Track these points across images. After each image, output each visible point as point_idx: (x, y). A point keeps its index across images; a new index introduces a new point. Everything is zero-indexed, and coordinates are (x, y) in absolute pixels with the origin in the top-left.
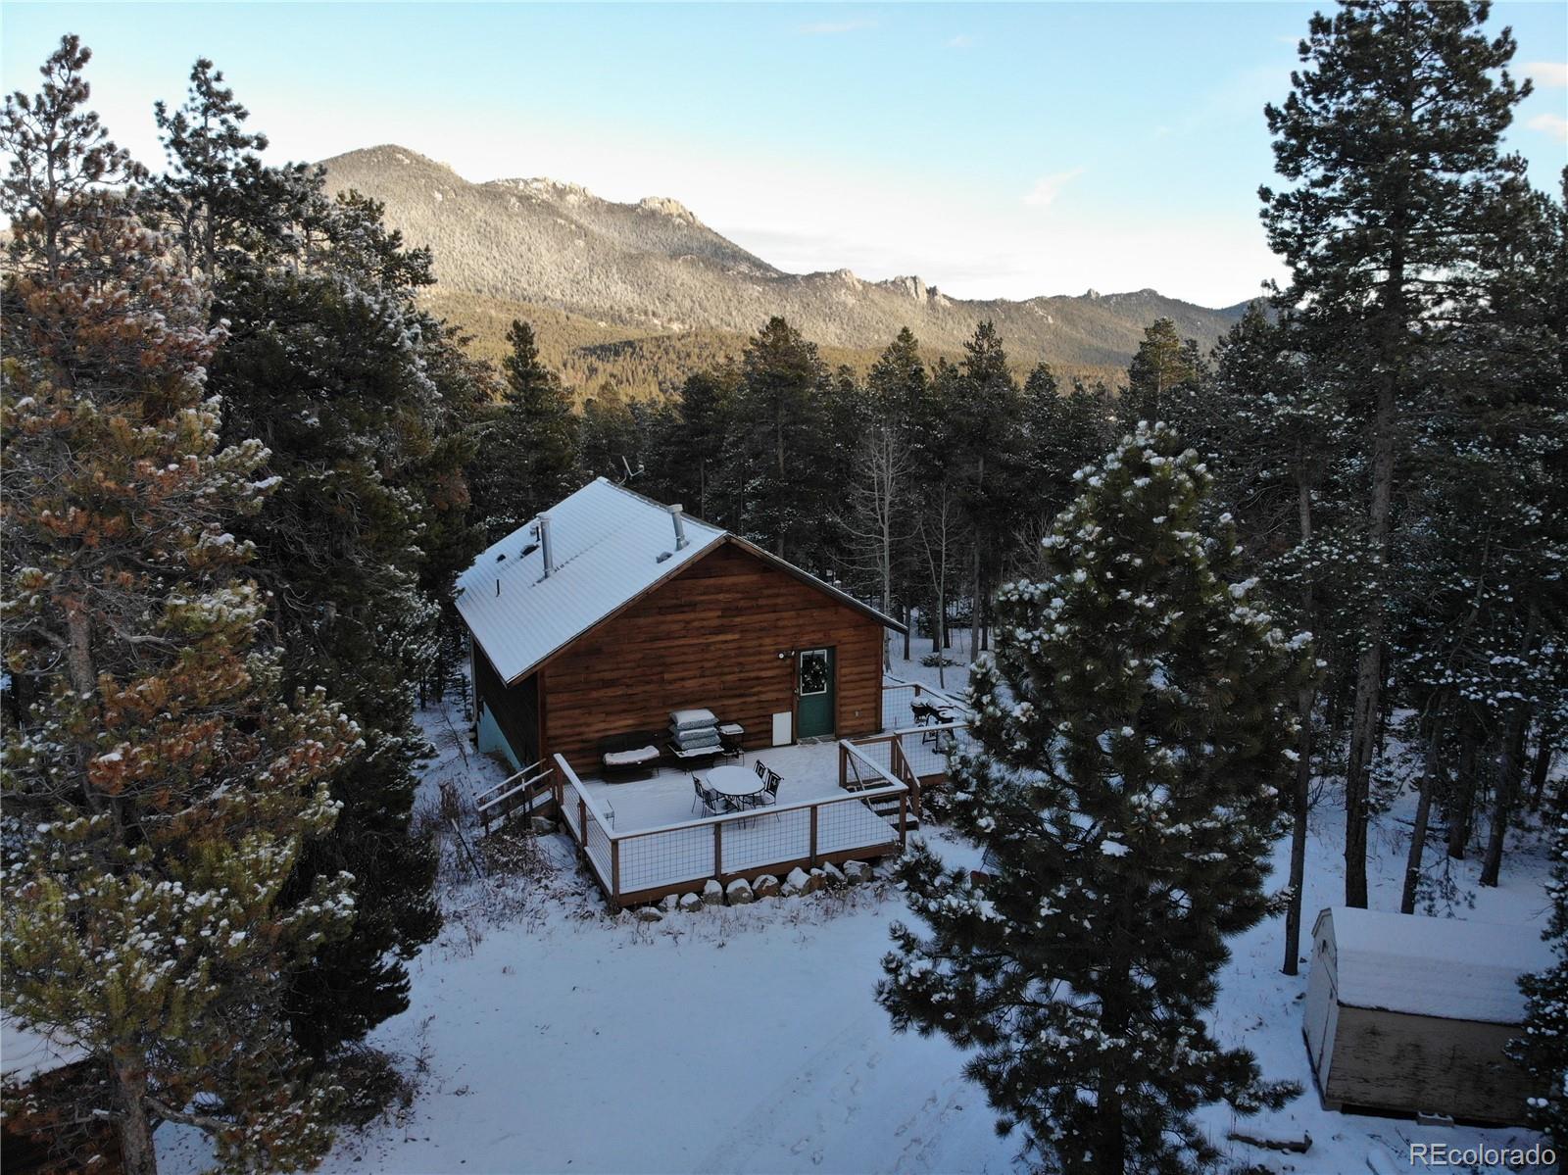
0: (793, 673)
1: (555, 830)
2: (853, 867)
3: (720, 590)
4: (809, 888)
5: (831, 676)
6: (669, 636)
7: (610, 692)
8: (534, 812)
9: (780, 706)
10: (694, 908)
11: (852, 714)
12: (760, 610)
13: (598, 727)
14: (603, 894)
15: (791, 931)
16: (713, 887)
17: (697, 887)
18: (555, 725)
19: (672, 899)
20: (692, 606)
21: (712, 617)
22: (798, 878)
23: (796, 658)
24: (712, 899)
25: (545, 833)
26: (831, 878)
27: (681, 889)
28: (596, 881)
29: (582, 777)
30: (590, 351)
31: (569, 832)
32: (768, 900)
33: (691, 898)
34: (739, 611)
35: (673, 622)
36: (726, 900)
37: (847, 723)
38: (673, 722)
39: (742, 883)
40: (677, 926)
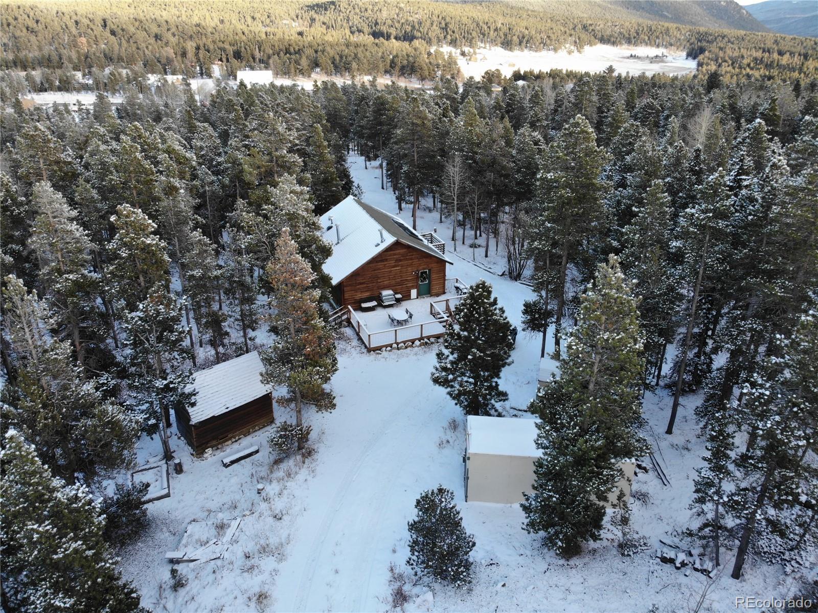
0: (417, 278)
1: (349, 326)
2: (432, 340)
3: (395, 254)
4: (420, 345)
5: (429, 278)
6: (379, 269)
7: (362, 286)
8: (342, 321)
9: (413, 287)
10: (390, 351)
11: (436, 289)
12: (407, 259)
13: (359, 296)
14: (366, 347)
15: (415, 357)
16: (395, 346)
17: (391, 346)
18: (347, 296)
19: (384, 349)
20: (386, 260)
21: (392, 263)
22: (417, 343)
23: (418, 274)
24: (394, 348)
25: (346, 327)
26: (426, 343)
27: (386, 346)
28: (363, 343)
29: (355, 310)
30: (312, 7)
31: (353, 327)
32: (409, 348)
33: (389, 348)
34: (400, 260)
35: (380, 265)
36: (398, 349)
37: (434, 291)
38: (381, 294)
39: (402, 344)
40: (386, 356)
